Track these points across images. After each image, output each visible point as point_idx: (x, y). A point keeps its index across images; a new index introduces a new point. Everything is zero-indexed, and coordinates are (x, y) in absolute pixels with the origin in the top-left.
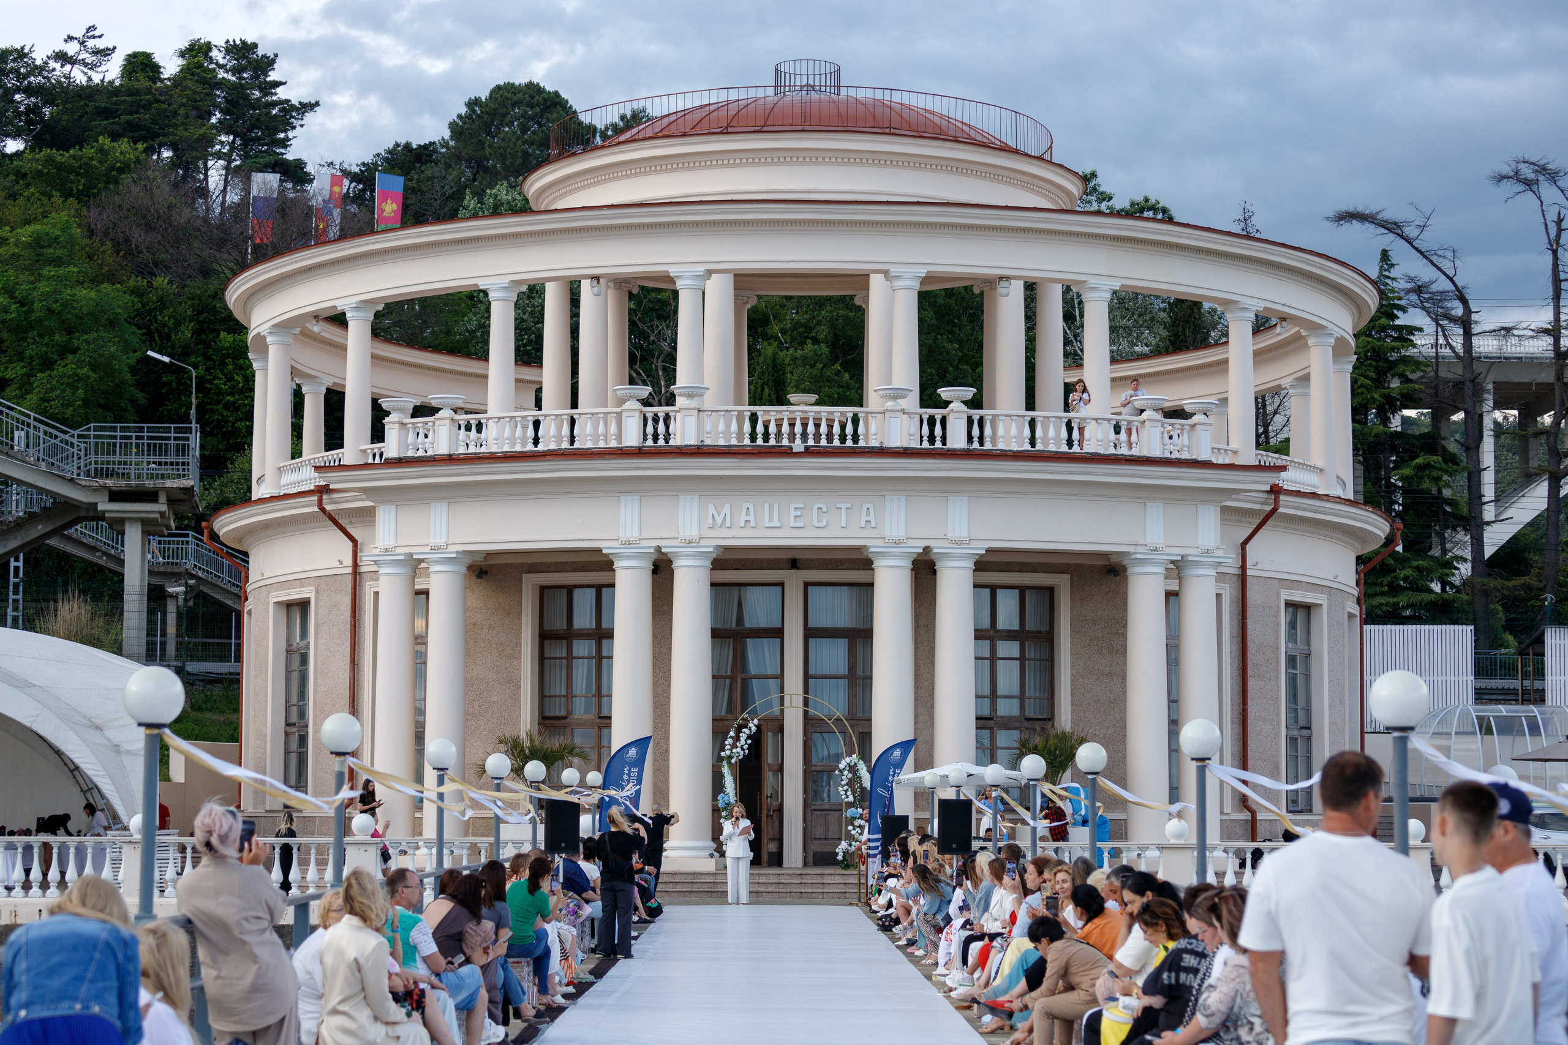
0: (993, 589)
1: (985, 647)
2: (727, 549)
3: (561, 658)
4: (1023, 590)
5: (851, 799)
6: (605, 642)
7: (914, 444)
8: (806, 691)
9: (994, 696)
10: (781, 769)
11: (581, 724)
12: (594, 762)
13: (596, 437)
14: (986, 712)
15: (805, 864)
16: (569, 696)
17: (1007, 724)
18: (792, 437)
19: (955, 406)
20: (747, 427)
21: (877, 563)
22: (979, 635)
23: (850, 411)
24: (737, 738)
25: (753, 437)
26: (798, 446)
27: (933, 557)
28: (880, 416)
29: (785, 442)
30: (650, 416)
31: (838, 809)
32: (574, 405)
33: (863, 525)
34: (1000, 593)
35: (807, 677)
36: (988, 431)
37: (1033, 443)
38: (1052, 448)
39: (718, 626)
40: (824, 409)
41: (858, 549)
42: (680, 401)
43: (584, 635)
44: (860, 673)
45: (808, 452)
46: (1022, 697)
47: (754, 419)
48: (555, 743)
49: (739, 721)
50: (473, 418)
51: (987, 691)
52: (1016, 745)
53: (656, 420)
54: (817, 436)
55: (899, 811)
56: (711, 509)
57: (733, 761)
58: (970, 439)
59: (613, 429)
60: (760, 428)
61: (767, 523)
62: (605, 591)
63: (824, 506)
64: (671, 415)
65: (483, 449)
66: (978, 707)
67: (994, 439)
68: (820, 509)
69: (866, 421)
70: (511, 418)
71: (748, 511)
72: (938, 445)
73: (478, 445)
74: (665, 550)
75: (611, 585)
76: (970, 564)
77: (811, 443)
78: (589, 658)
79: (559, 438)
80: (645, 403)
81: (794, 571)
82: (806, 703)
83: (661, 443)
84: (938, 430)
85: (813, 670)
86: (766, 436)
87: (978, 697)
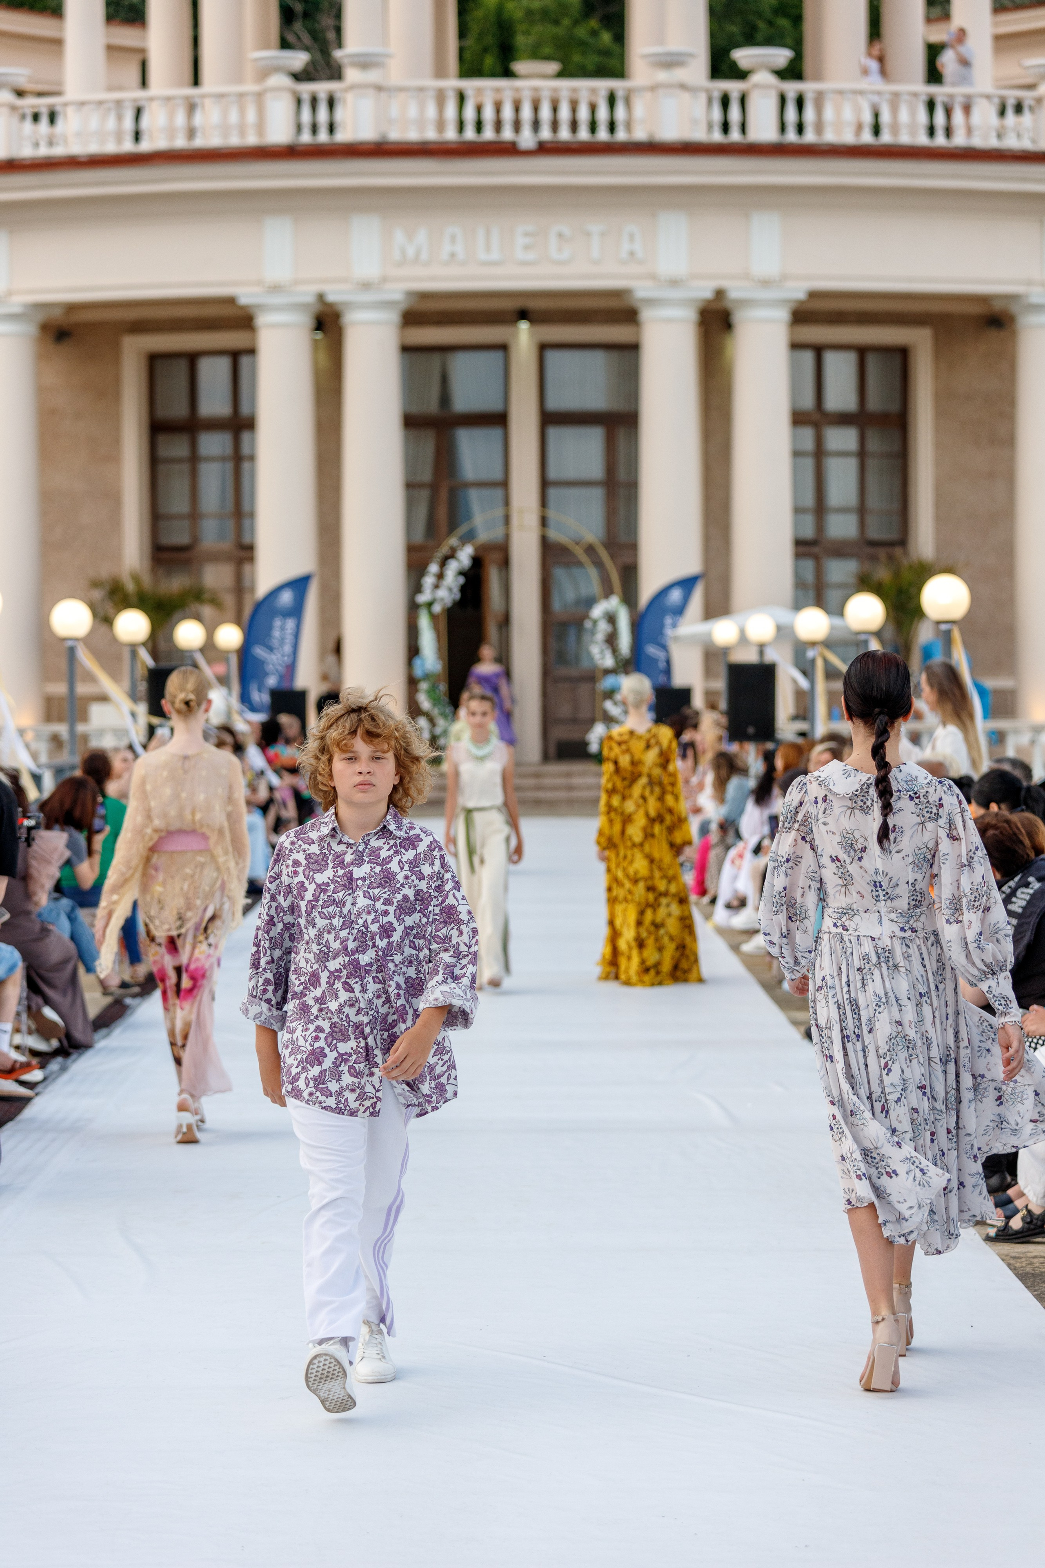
0: (819, 350)
1: (807, 435)
2: (424, 296)
3: (180, 460)
4: (862, 352)
5: (608, 662)
6: (245, 436)
7: (699, 135)
8: (544, 503)
9: (820, 508)
10: (506, 621)
11: (213, 556)
12: (231, 612)
13: (225, 129)
14: (809, 533)
15: (546, 757)
16: (194, 515)
17: (840, 550)
18: (517, 126)
19: (762, 77)
20: (451, 111)
21: (647, 315)
22: (798, 419)
23: (603, 85)
24: (440, 576)
25: (461, 126)
26: (527, 139)
27: (728, 305)
28: (648, 95)
29: (508, 134)
30: (306, 97)
31: (592, 676)
32: (196, 81)
33: (624, 255)
34: (831, 359)
35: (545, 484)
36: (809, 114)
37: (876, 130)
38: (905, 139)
39: (415, 409)
40: (566, 85)
41: (617, 294)
42: (352, 75)
43: (215, 425)
44: (622, 475)
45: (544, 149)
46: (862, 510)
47: (461, 98)
48: (176, 584)
49: (444, 550)
50: (43, 104)
51: (809, 500)
52: (852, 580)
53: (314, 101)
54: (555, 125)
55: (679, 680)
56: (399, 236)
57: (437, 608)
58: (783, 128)
59: (251, 116)
60: (470, 114)
61: (482, 256)
62: (244, 361)
63: (566, 230)
64: (337, 95)
65: (59, 151)
66: (796, 525)
67: (819, 127)
68: (560, 235)
69: (628, 101)
70: (100, 103)
71: (453, 239)
72: (735, 136)
73: (51, 143)
74: (331, 298)
75: (252, 351)
76: (783, 315)
77: (546, 134)
78: (223, 459)
79: (171, 132)
80: (299, 77)
81: (524, 326)
82: (544, 522)
83: (323, 137)
84: (735, 114)
85: (553, 474)
86: (479, 126)
87: (798, 510)
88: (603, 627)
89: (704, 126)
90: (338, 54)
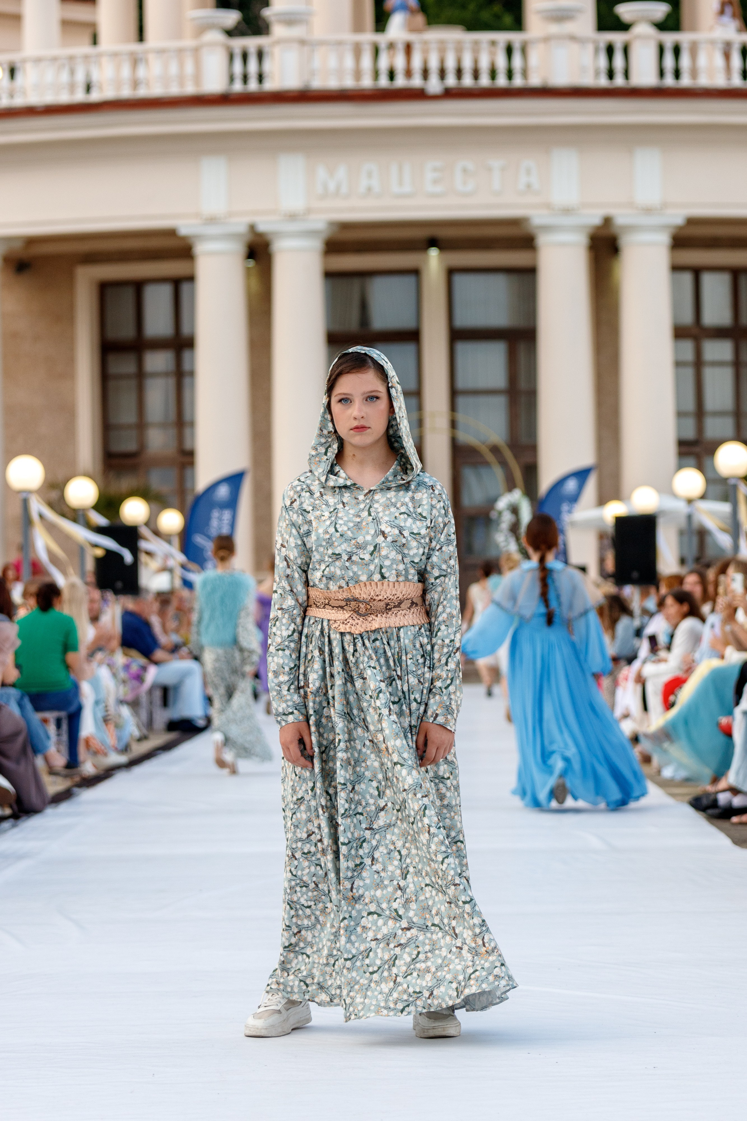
0: (697, 272)
1: (688, 347)
2: (345, 226)
3: (128, 377)
4: (736, 273)
6: (186, 355)
7: (588, 81)
8: (453, 409)
9: (700, 412)
11: (159, 462)
12: (175, 500)
13: (166, 80)
14: (690, 434)
16: (141, 425)
18: (425, 73)
19: (643, 29)
20: (367, 62)
21: (543, 240)
22: (680, 333)
23: (502, 37)
25: (376, 74)
26: (434, 86)
27: (615, 230)
28: (543, 45)
29: (417, 82)
30: (238, 52)
32: (141, 37)
33: (522, 186)
34: (707, 279)
35: (454, 393)
36: (685, 61)
39: (337, 328)
40: (470, 38)
41: (515, 222)
42: (278, 31)
43: (159, 344)
44: (523, 384)
45: (449, 94)
46: (737, 414)
50: (4, 60)
51: (690, 405)
53: (245, 55)
54: (459, 73)
56: (321, 173)
58: (662, 73)
59: (189, 68)
61: (395, 189)
62: (185, 288)
63: (470, 165)
64: (266, 50)
65: (19, 102)
66: (679, 427)
67: (694, 73)
68: (465, 171)
69: (524, 51)
70: (54, 59)
71: (370, 175)
72: (619, 81)
73: (11, 96)
74: (262, 228)
75: (191, 279)
76: (664, 239)
77: (451, 81)
78: (166, 374)
79: (118, 83)
80: (230, 33)
81: (434, 253)
82: (453, 424)
83: (253, 86)
84: (619, 61)
85: (461, 384)
86: (392, 75)
87: (680, 414)
88: (507, 518)
89: (591, 73)
90: (267, 13)
